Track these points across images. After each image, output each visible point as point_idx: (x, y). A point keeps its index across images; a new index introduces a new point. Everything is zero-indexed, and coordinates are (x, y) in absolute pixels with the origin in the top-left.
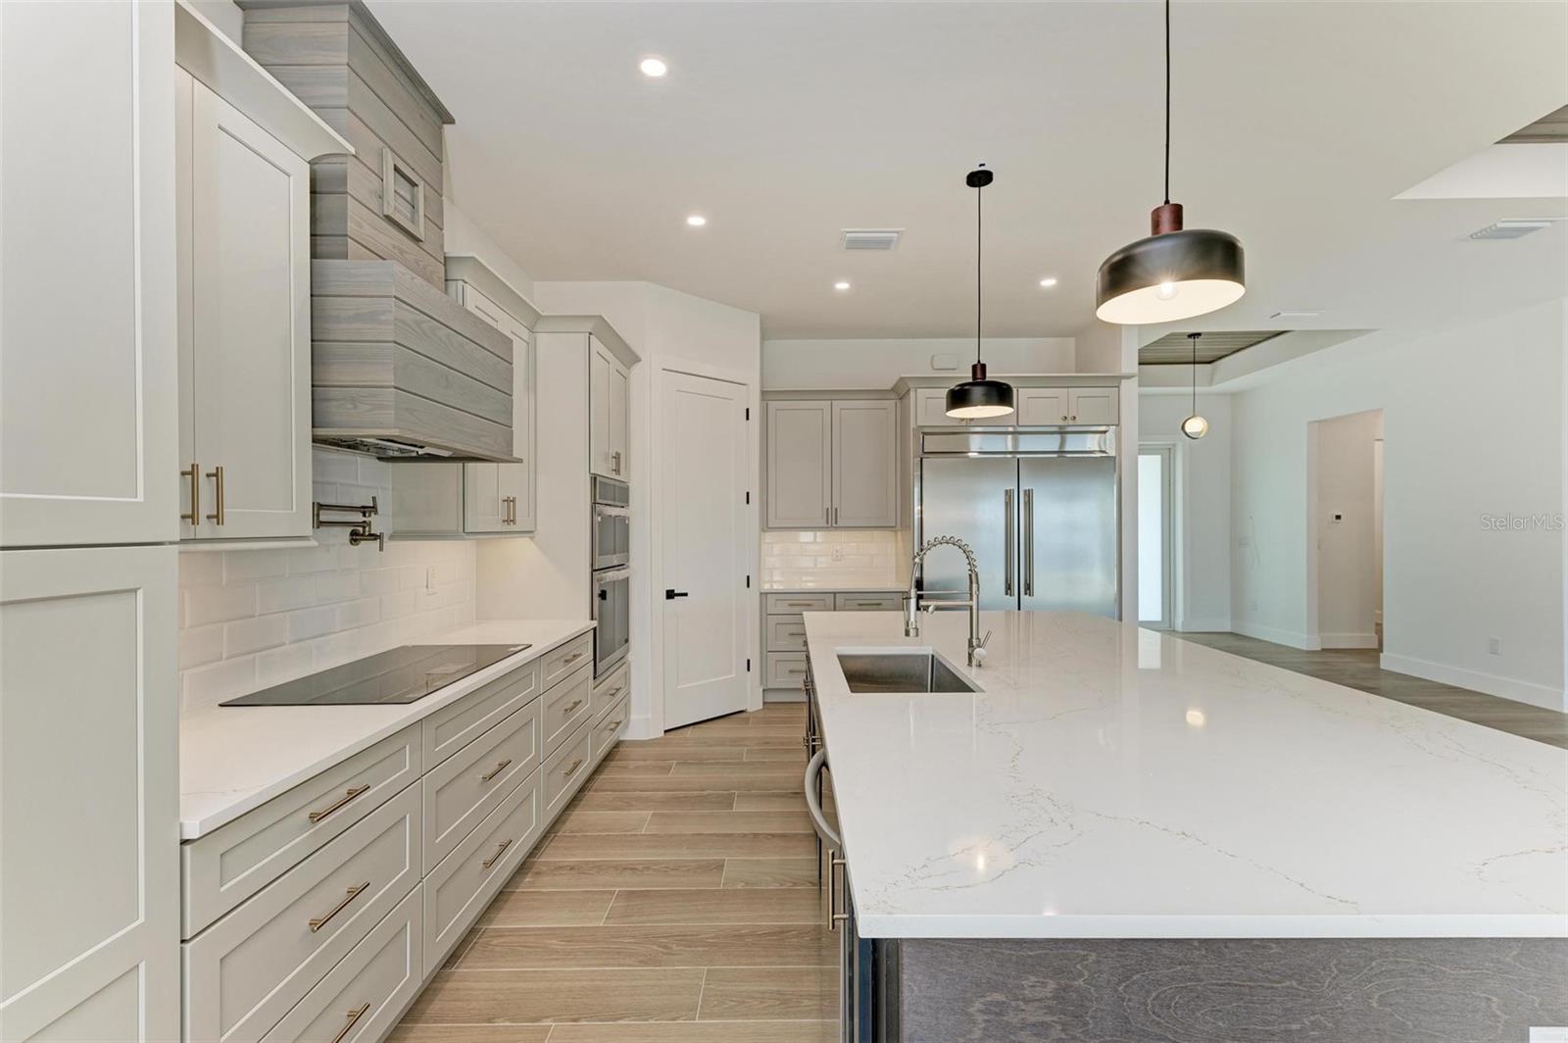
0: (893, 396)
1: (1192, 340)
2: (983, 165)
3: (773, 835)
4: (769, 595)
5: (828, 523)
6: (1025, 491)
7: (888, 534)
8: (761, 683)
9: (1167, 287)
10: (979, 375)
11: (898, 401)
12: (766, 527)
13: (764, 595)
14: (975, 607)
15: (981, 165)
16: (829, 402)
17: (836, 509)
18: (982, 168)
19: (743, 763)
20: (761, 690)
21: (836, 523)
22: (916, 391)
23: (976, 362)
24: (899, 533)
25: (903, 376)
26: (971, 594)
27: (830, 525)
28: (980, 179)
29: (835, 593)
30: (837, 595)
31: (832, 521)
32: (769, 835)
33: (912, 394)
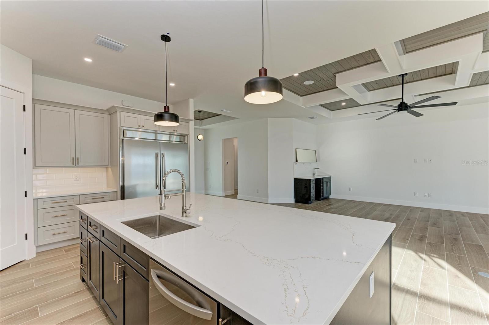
0: (107, 113)
1: (199, 113)
2: (169, 34)
3: (73, 319)
4: (38, 199)
5: (73, 164)
6: (162, 153)
7: (104, 169)
8: (35, 244)
9: (263, 93)
10: (167, 110)
11: (109, 116)
12: (35, 166)
13: (36, 200)
14: (184, 195)
15: (168, 33)
16: (74, 110)
17: (78, 158)
18: (168, 35)
19: (36, 288)
20: (35, 247)
21: (78, 164)
22: (120, 112)
23: (166, 106)
24: (110, 169)
25: (114, 105)
26: (183, 190)
27: (74, 165)
28: (166, 38)
29: (80, 195)
30: (81, 196)
31: (75, 163)
32: (71, 319)
33: (118, 113)
